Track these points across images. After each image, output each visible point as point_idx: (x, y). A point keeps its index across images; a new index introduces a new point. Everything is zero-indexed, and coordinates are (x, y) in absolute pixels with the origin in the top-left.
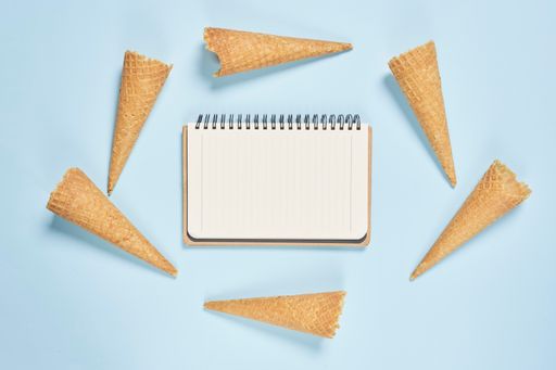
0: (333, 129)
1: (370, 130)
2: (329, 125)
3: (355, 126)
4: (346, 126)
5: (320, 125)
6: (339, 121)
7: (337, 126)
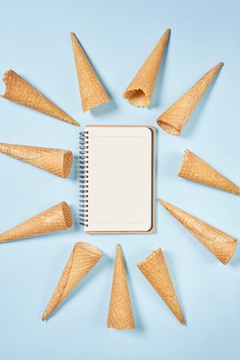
0: (87, 147)
1: (88, 126)
2: (86, 150)
3: (86, 135)
4: (86, 140)
5: (86, 155)
6: (83, 144)
7: (86, 145)
